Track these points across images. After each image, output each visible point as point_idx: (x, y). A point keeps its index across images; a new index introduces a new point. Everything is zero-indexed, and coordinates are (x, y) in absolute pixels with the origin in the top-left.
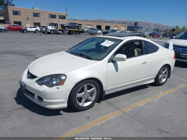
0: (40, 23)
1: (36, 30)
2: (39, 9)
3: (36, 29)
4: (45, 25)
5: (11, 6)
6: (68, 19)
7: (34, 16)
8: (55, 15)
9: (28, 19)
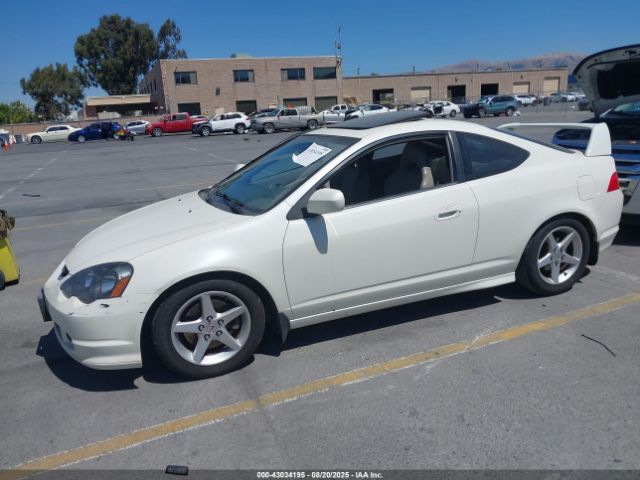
0: (254, 102)
1: (238, 125)
2: (251, 58)
3: (238, 120)
4: (271, 107)
5: (176, 57)
6: (344, 78)
7: (236, 80)
8: (303, 70)
9: (218, 92)
